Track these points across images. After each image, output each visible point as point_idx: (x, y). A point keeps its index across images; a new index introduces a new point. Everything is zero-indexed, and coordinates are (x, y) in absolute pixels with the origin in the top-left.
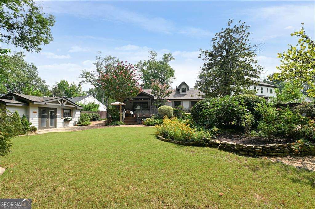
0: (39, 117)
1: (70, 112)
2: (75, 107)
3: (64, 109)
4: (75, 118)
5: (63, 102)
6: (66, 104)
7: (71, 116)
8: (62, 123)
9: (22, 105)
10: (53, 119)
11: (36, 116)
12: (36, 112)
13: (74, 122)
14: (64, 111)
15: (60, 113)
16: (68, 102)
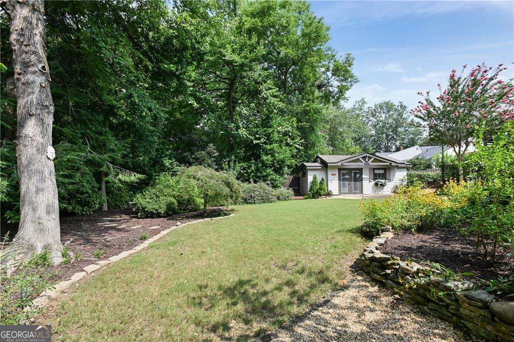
0: (339, 180)
1: (385, 171)
2: (389, 164)
3: (374, 169)
4: (394, 181)
5: (367, 160)
6: (372, 162)
7: (385, 179)
8: (371, 188)
9: (320, 168)
10: (358, 183)
11: (336, 179)
12: (335, 175)
13: (394, 187)
14: (374, 172)
15: (368, 175)
16: (375, 159)
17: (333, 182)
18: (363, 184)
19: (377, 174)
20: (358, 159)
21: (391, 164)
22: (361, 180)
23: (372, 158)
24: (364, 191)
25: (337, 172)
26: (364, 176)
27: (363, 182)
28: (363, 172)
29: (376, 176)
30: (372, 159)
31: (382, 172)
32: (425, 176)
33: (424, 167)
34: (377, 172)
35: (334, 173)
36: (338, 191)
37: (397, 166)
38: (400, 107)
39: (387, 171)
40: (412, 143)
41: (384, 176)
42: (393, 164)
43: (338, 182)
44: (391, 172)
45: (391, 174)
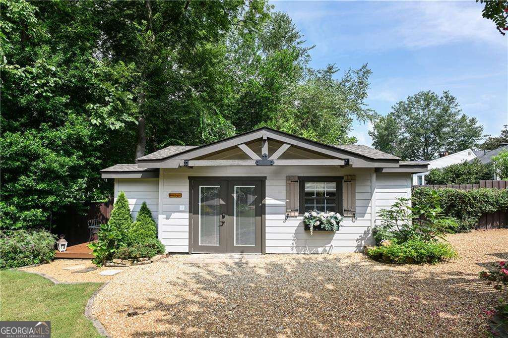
0: (193, 210)
1: (339, 188)
2: (342, 163)
3: (302, 181)
4: (367, 216)
5: (265, 150)
6: (284, 156)
7: (338, 209)
8: (291, 236)
9: (139, 176)
10: (251, 218)
11: (182, 208)
12: (179, 195)
13: (366, 233)
14: (302, 187)
15: (284, 196)
16: (292, 146)
17: (174, 215)
18: (267, 223)
19: (312, 194)
20: (236, 147)
21: (347, 161)
22: (261, 211)
23: (282, 143)
24: (268, 243)
25: (184, 189)
26: (268, 201)
27: (267, 217)
28: (268, 189)
29: (307, 202)
30: (285, 147)
31: (330, 187)
32: (475, 198)
33: (476, 178)
34: (310, 187)
35: (176, 189)
36: (187, 242)
37: (378, 170)
38: (444, 99)
39: (344, 185)
40: (463, 147)
41: (334, 202)
42: (356, 163)
43: (187, 215)
44: (358, 189)
45: (358, 196)
